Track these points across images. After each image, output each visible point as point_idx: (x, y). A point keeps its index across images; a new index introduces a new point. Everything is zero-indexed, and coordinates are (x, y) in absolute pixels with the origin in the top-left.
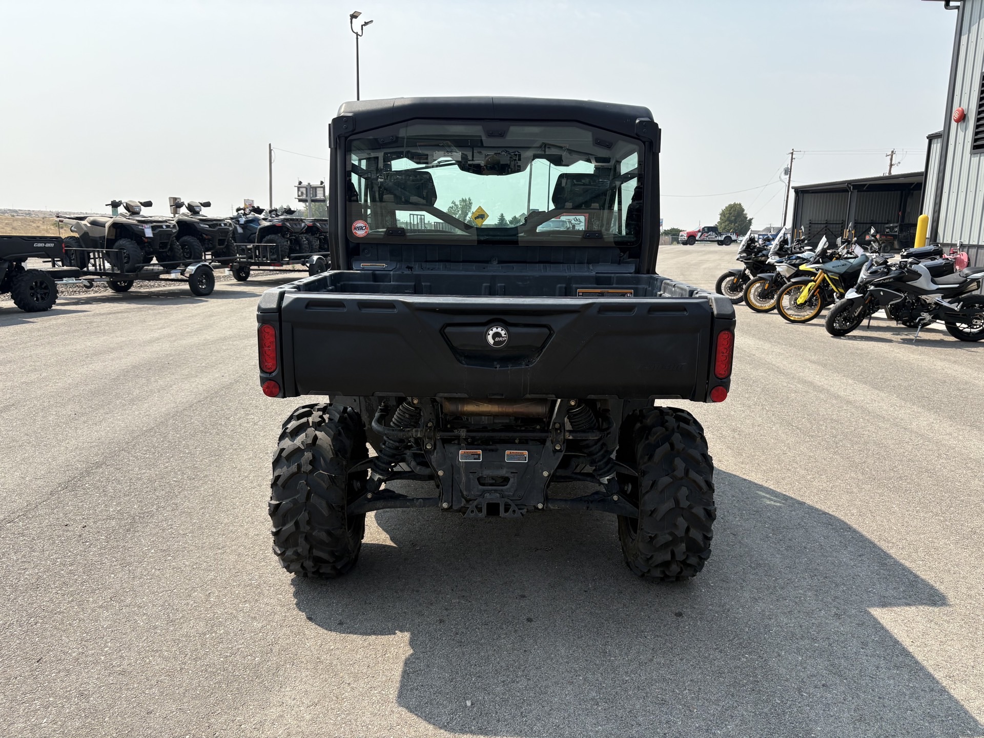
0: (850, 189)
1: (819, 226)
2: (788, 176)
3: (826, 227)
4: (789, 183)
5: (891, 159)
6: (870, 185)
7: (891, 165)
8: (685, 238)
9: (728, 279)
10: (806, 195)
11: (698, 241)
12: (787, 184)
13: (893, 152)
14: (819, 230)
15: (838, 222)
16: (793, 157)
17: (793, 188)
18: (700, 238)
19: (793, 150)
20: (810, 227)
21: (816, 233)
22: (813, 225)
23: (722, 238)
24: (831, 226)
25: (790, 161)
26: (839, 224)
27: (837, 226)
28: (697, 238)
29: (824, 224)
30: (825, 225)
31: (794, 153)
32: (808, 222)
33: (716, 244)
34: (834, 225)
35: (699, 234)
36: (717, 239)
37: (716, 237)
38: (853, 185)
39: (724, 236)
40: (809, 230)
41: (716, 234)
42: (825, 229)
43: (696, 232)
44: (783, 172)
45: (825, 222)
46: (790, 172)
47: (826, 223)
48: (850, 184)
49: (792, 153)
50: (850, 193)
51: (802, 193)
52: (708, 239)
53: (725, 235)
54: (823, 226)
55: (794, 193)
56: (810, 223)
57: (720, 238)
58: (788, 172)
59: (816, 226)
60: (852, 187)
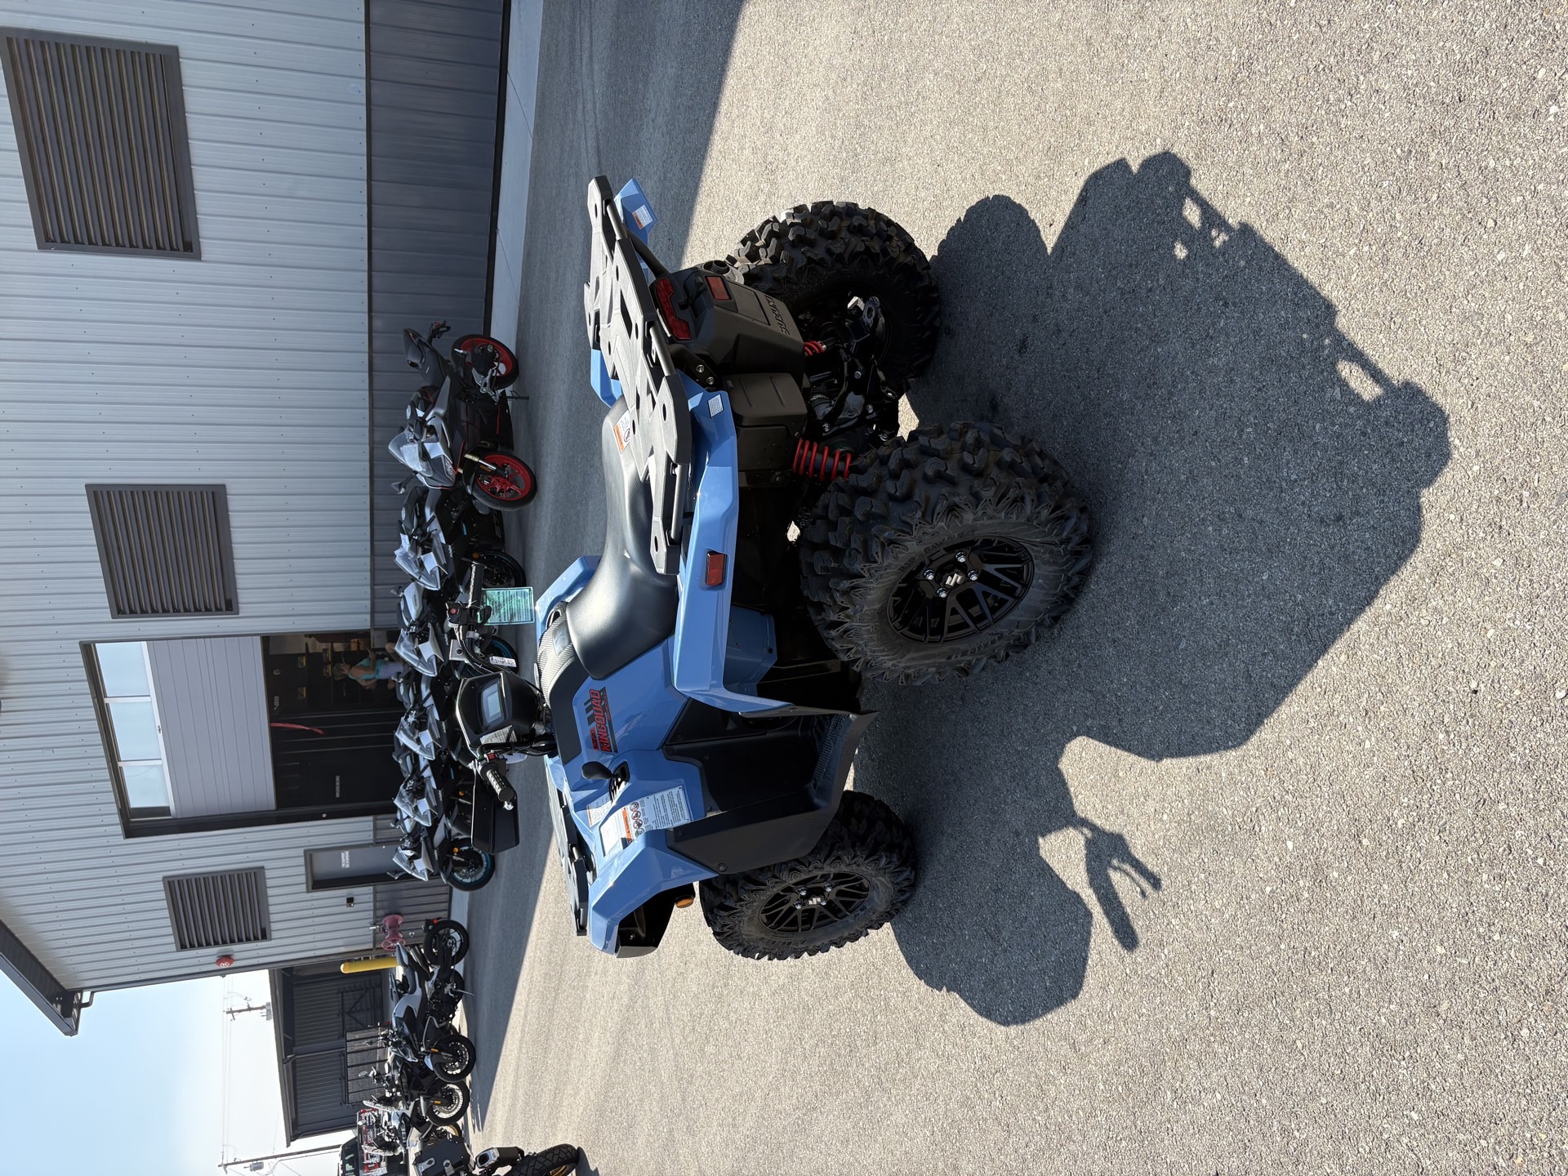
0: (292, 1058)
2: (265, 1161)
4: (275, 1157)
5: (240, 1011)
6: (285, 1032)
7: (250, 1009)
10: (300, 1121)
12: (279, 1159)
13: (228, 1013)
16: (232, 1162)
17: (288, 1145)
19: (219, 1166)
25: (238, 1165)
31: (225, 1163)
32: (344, 1106)
38: (286, 1056)
46: (257, 1160)
48: (284, 1060)
49: (226, 1165)
50: (299, 1057)
51: (297, 1129)
55: (298, 1141)
56: (345, 1102)
60: (289, 1057)
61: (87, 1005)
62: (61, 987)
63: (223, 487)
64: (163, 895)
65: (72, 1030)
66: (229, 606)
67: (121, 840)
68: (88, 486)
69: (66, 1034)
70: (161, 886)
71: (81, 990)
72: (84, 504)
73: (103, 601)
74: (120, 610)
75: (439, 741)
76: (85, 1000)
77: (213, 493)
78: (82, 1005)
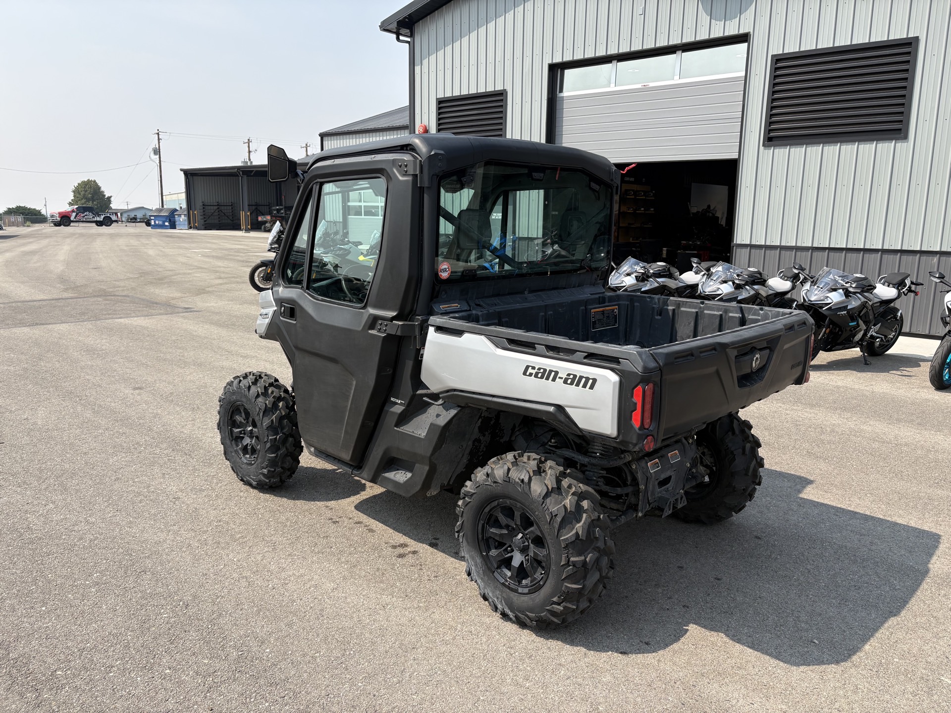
0: (240, 174)
1: (212, 207)
2: (158, 156)
3: (218, 208)
5: (249, 147)
6: (256, 171)
7: (249, 152)
8: (58, 218)
9: (260, 269)
10: (195, 178)
11: (73, 221)
13: (249, 140)
14: (213, 211)
15: (228, 204)
16: (160, 138)
17: (181, 170)
18: (75, 218)
19: (158, 130)
20: (204, 208)
21: (210, 214)
22: (206, 207)
23: (101, 218)
24: (223, 208)
25: (157, 141)
26: (229, 205)
27: (228, 207)
28: (72, 218)
29: (215, 205)
30: (217, 207)
31: (160, 133)
32: (201, 204)
33: (94, 225)
34: (225, 207)
35: (74, 214)
36: (95, 220)
37: (94, 217)
38: (242, 171)
39: (102, 217)
40: (204, 211)
41: (93, 214)
42: (217, 211)
43: (70, 212)
44: (152, 153)
45: (216, 204)
46: (159, 152)
47: (218, 205)
48: (239, 169)
49: (158, 134)
50: (240, 178)
51: (191, 175)
52: (84, 220)
53: (104, 216)
54: (216, 207)
55: (183, 175)
56: (203, 205)
57: (98, 219)
58: (157, 152)
59: (209, 207)
60: (241, 173)
61: (398, 39)
62: (418, 21)
63: (905, 137)
64: (490, 89)
65: (385, 27)
66: (771, 139)
67: (548, 61)
68: (917, 39)
69: (383, 23)
70: (499, 87)
71: (412, 35)
72: (898, 34)
73: (792, 48)
74: (780, 62)
75: (626, 290)
76: (401, 38)
77: (900, 129)
78: (398, 35)
